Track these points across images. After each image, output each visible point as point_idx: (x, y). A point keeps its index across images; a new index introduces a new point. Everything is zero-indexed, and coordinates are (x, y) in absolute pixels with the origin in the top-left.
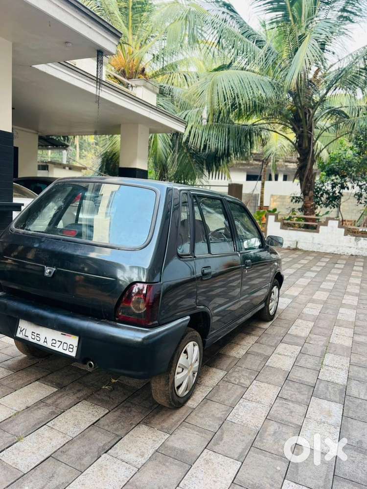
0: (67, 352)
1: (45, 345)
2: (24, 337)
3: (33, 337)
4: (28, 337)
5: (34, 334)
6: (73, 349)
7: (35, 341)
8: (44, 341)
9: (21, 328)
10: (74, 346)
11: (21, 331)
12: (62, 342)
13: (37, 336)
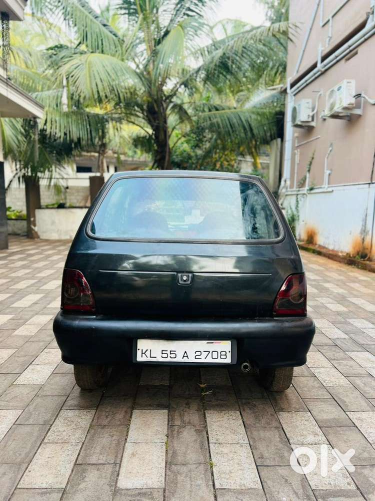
0: (219, 361)
1: (185, 360)
2: (149, 359)
3: (165, 356)
4: (156, 357)
5: (166, 352)
6: (226, 355)
7: (169, 360)
8: (184, 356)
9: (142, 350)
10: (228, 352)
11: (142, 353)
12: (209, 352)
13: (171, 354)
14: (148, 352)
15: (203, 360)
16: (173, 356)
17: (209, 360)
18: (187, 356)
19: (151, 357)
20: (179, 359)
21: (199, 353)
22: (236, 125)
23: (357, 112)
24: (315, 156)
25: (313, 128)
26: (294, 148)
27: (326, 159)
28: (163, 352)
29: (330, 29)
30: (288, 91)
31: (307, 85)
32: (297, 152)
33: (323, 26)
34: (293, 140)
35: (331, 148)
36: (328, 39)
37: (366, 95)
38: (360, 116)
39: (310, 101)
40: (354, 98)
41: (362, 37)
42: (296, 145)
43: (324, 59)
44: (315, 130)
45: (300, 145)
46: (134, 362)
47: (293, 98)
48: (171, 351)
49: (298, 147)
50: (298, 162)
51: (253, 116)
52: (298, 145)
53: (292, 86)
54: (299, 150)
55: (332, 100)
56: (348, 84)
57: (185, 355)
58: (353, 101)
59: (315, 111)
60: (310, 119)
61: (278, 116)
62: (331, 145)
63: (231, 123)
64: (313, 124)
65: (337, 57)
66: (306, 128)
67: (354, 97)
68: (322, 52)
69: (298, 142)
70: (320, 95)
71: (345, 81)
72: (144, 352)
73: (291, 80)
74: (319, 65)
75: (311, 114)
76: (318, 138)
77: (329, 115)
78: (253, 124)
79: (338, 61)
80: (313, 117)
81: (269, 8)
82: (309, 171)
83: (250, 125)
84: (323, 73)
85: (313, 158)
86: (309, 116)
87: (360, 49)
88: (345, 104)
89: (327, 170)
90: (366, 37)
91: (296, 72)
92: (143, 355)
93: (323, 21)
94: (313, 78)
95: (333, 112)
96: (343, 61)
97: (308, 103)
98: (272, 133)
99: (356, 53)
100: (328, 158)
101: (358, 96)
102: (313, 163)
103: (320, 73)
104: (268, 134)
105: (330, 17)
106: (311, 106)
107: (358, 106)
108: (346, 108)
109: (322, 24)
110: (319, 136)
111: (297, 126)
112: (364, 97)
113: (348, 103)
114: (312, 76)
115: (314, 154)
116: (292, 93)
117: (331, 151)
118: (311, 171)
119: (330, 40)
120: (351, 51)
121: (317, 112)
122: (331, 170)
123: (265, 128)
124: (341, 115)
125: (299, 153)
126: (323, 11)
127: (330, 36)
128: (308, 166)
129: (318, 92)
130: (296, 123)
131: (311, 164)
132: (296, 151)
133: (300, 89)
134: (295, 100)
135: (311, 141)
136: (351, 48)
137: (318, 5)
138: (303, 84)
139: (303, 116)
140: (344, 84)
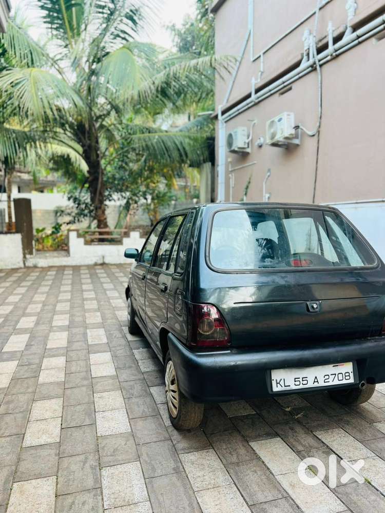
0: (345, 382)
1: (316, 385)
2: (284, 388)
3: (297, 383)
4: (289, 386)
5: (298, 380)
6: (349, 376)
7: (301, 386)
8: (314, 382)
9: (277, 380)
10: (350, 373)
11: (277, 383)
12: (335, 374)
13: (303, 381)
14: (282, 381)
15: (331, 383)
16: (305, 382)
17: (336, 382)
18: (317, 381)
19: (285, 386)
20: (311, 385)
21: (327, 377)
22: (171, 148)
23: (296, 141)
24: (251, 181)
25: (248, 154)
26: (228, 173)
27: (264, 183)
28: (296, 380)
29: (262, 64)
30: (220, 117)
31: (239, 114)
32: (232, 177)
33: (254, 61)
34: (226, 164)
35: (269, 174)
36: (260, 73)
37: (304, 127)
38: (298, 145)
39: (245, 129)
40: (294, 130)
41: (296, 75)
42: (230, 170)
43: (257, 91)
44: (250, 157)
45: (234, 170)
46: (270, 392)
47: (225, 124)
48: (303, 378)
49: (232, 171)
50: (233, 185)
51: (187, 140)
52: (233, 169)
53: (223, 113)
54: (233, 174)
55: (272, 130)
56: (288, 117)
57: (316, 380)
58: (293, 132)
59: (250, 138)
60: (246, 146)
61: (208, 141)
62: (269, 170)
63: (166, 146)
64: (248, 150)
65: (270, 91)
66: (241, 154)
67: (294, 128)
68: (255, 85)
69: (232, 167)
70: (255, 123)
71: (286, 113)
72: (278, 382)
73: (222, 108)
74: (253, 97)
75: (247, 141)
76: (255, 164)
77: (270, 143)
78: (187, 148)
79: (271, 95)
80: (248, 144)
81: (175, 35)
82: (246, 194)
83: (184, 149)
84: (256, 104)
85: (249, 183)
86: (245, 142)
87: (294, 86)
88: (287, 135)
89: (266, 193)
90: (300, 75)
91: (225, 101)
92: (278, 384)
93: (253, 57)
94: (246, 107)
95: (274, 141)
96: (277, 95)
97: (243, 130)
98: (205, 157)
99: (290, 89)
100: (266, 183)
101: (297, 127)
102: (249, 187)
103: (253, 103)
104: (202, 158)
105: (261, 54)
106: (246, 133)
107: (296, 137)
108: (286, 138)
109: (252, 60)
110: (255, 162)
111: (234, 152)
112: (302, 129)
113: (289, 133)
114: (245, 106)
115: (250, 179)
116: (223, 119)
117: (269, 176)
118: (248, 194)
119: (261, 75)
120: (285, 87)
121: (252, 140)
122: (270, 193)
123: (198, 152)
124: (280, 143)
125: (233, 177)
126: (253, 47)
127: (262, 70)
128: (245, 190)
129: (252, 121)
130: (233, 148)
131: (247, 188)
132: (230, 175)
133: (232, 116)
134: (226, 127)
135: (246, 166)
136: (285, 84)
137: (247, 41)
138: (234, 112)
139: (239, 143)
140: (284, 116)
